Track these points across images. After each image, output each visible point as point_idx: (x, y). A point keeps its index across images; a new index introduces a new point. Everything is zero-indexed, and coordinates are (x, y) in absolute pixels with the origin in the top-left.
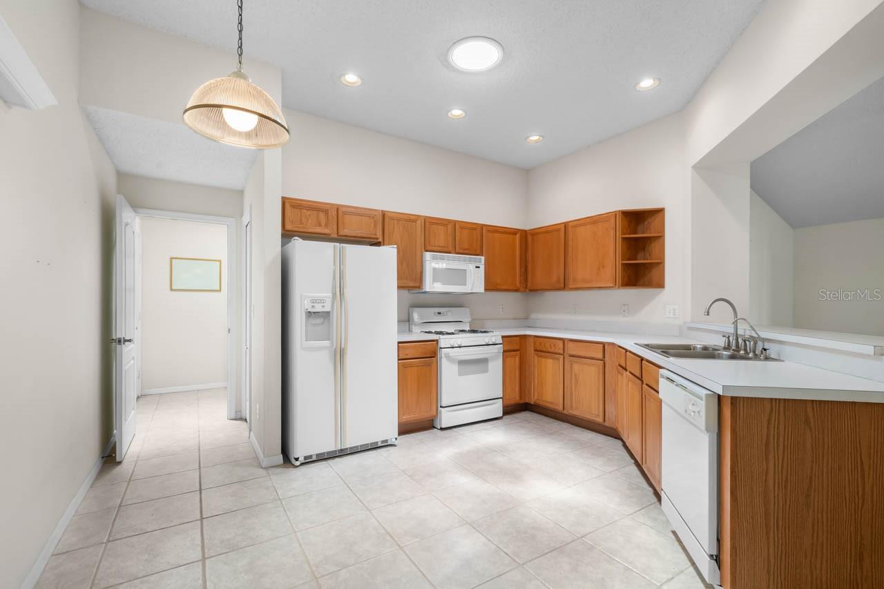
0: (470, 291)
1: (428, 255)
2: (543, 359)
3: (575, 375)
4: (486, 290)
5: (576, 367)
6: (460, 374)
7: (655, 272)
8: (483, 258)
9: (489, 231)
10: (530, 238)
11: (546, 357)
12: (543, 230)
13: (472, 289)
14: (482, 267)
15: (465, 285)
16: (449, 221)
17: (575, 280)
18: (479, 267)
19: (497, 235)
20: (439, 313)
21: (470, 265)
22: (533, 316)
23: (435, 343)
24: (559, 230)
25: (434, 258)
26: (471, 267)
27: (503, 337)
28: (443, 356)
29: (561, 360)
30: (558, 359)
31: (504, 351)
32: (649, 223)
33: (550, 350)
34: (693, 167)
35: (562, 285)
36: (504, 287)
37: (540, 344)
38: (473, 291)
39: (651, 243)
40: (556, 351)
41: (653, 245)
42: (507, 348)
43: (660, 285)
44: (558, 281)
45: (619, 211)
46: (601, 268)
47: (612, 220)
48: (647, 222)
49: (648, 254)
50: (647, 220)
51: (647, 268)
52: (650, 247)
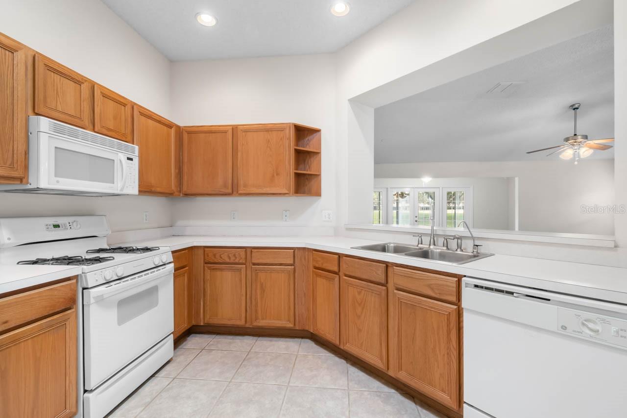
0: (118, 192)
1: (44, 124)
2: (218, 273)
3: (262, 285)
4: (140, 191)
5: (262, 276)
6: (121, 321)
7: (313, 182)
8: (137, 148)
9: (141, 114)
10: (185, 136)
11: (221, 270)
12: (205, 129)
13: (122, 190)
14: (136, 160)
15: (114, 183)
17: (245, 186)
18: (131, 159)
19: (150, 121)
20: (56, 226)
21: (120, 154)
22: (180, 223)
23: (74, 281)
24: (226, 132)
25: (57, 130)
26: (122, 157)
27: (173, 252)
28: (92, 301)
29: (243, 270)
30: (240, 270)
31: (176, 270)
32: (308, 140)
33: (228, 260)
34: (349, 100)
35: (230, 191)
36: (158, 190)
37: (215, 255)
38: (125, 192)
39: (310, 158)
40: (237, 261)
41: (312, 159)
42: (179, 265)
43: (318, 194)
44: (225, 186)
45: (293, 124)
46: (275, 175)
47: (287, 131)
48: (307, 139)
49: (308, 167)
50: (307, 137)
51: (307, 179)
52: (309, 161)
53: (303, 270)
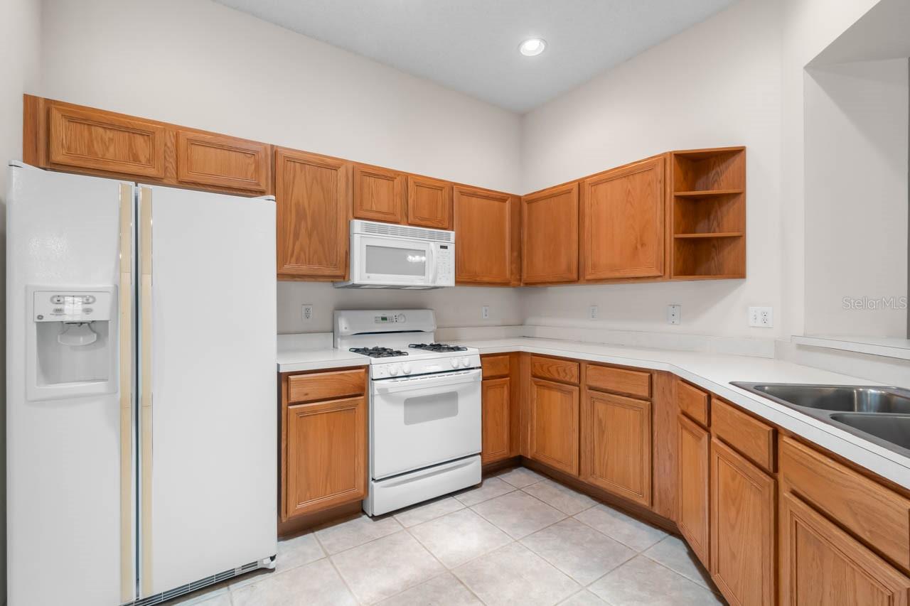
0: (433, 285)
1: (357, 225)
2: (546, 392)
3: (600, 421)
4: (457, 282)
5: (600, 407)
6: (408, 421)
7: (728, 254)
8: (452, 234)
9: (462, 193)
10: (525, 206)
11: (549, 388)
12: (546, 193)
13: (434, 281)
14: (452, 248)
15: (424, 275)
16: (398, 173)
17: (594, 266)
18: (446, 247)
19: (474, 199)
20: (384, 319)
21: (432, 244)
22: (531, 321)
23: (363, 370)
24: (569, 192)
25: (368, 230)
26: (433, 246)
27: (482, 356)
28: (376, 392)
29: (576, 394)
30: (571, 392)
31: (484, 379)
32: (717, 173)
33: (556, 376)
34: (806, 68)
35: (575, 276)
36: (486, 279)
37: (542, 366)
38: (438, 284)
39: (720, 206)
40: (567, 379)
41: (725, 209)
42: (489, 374)
43: (739, 273)
44: (569, 269)
45: (671, 153)
46: (639, 246)
47: (659, 169)
48: (714, 172)
49: (715, 224)
50: (713, 169)
51: (714, 246)
52: (719, 213)
53: (668, 413)
